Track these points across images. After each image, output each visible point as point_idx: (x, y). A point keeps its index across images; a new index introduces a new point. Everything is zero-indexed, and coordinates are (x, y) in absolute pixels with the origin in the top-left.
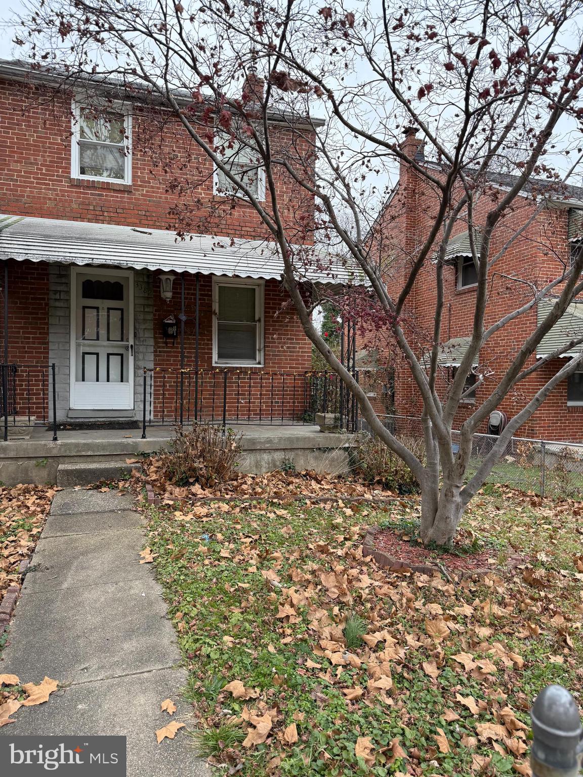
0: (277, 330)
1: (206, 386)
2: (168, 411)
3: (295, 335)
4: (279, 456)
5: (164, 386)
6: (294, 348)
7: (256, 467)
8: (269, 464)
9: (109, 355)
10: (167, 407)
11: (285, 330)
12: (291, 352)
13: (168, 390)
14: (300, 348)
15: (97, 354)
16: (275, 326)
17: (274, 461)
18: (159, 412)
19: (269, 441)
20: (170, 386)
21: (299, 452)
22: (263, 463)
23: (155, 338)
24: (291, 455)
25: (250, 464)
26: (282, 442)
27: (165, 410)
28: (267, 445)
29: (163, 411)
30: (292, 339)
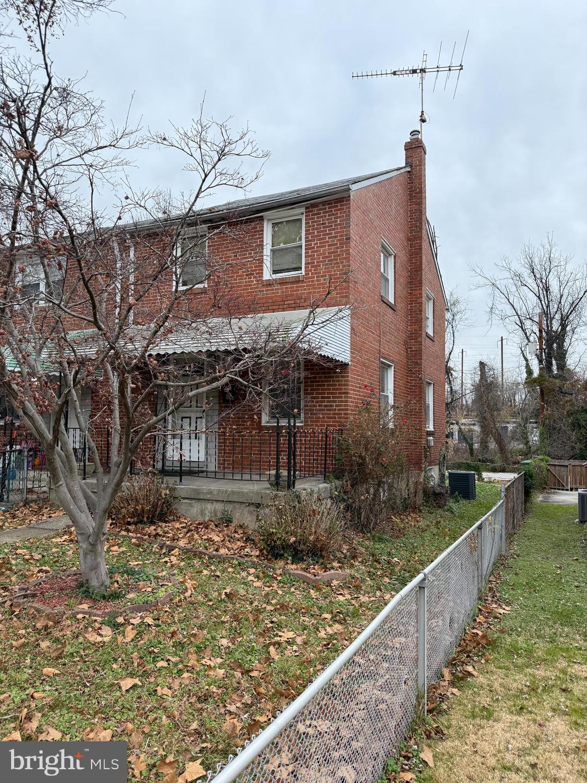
0: (314, 390)
1: (255, 443)
2: (228, 464)
3: (332, 393)
4: (219, 507)
5: (225, 442)
6: (331, 406)
7: (202, 515)
8: (211, 513)
9: (197, 418)
10: (227, 460)
11: (322, 389)
12: (328, 410)
13: (228, 446)
14: (336, 406)
15: (190, 418)
16: (313, 386)
17: (215, 512)
18: (221, 464)
19: (211, 493)
20: (229, 443)
21: (237, 506)
22: (207, 512)
23: (220, 403)
24: (229, 507)
25: (197, 511)
26: (220, 494)
27: (226, 463)
28: (209, 496)
29: (224, 464)
30: (329, 397)
